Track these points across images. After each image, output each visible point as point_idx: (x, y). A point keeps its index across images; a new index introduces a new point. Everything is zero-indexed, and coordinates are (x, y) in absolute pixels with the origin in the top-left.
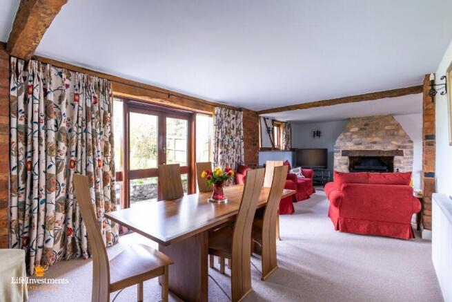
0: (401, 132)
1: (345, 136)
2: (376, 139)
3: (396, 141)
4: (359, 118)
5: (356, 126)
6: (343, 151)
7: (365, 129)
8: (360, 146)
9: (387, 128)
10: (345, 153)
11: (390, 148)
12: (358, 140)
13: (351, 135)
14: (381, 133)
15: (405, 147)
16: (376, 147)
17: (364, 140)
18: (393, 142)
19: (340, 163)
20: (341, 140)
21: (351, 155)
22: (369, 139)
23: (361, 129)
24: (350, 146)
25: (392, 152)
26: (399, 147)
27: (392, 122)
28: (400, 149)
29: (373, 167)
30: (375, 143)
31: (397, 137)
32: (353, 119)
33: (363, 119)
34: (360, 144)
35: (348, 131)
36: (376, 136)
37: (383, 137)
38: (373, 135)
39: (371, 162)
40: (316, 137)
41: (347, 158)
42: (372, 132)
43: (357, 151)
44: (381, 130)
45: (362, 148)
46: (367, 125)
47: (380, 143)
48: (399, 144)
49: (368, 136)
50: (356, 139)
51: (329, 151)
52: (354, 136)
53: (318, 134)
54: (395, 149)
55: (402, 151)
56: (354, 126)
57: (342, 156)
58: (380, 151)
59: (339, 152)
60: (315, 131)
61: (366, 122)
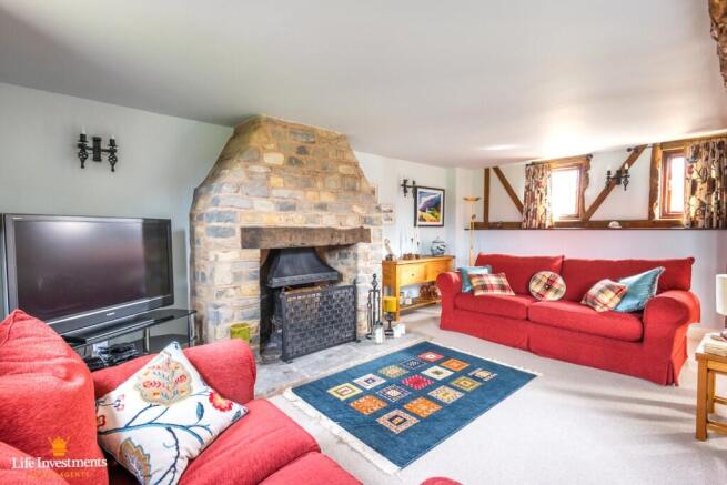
0: (364, 186)
1: (251, 175)
2: (326, 198)
3: (360, 205)
4: (284, 125)
5: (279, 149)
6: (244, 230)
7: (298, 162)
8: (292, 215)
9: (341, 169)
10: (251, 237)
11: (351, 223)
12: (285, 193)
13: (268, 176)
14: (333, 182)
17: (299, 195)
18: (357, 209)
19: (237, 276)
20: (238, 187)
21: (270, 244)
22: (311, 195)
23: (291, 161)
24: (266, 214)
25: (352, 232)
26: (365, 220)
27: (348, 157)
28: (366, 227)
29: (314, 277)
30: (322, 207)
31: (360, 197)
32: (268, 120)
33: (294, 130)
34: (292, 208)
35: (257, 160)
36: (325, 188)
37: (336, 193)
38: (319, 184)
40: (89, 162)
41: (258, 251)
42: (315, 174)
43: (286, 230)
44: (331, 174)
45: (297, 220)
46: (302, 150)
47: (332, 208)
48: (366, 213)
49: (307, 185)
50: (282, 189)
51: (175, 227)
52: (276, 180)
54: (358, 226)
55: (368, 230)
56: (272, 146)
57: (244, 247)
58: (332, 232)
59: (231, 232)
60: (83, 138)
61: (300, 141)
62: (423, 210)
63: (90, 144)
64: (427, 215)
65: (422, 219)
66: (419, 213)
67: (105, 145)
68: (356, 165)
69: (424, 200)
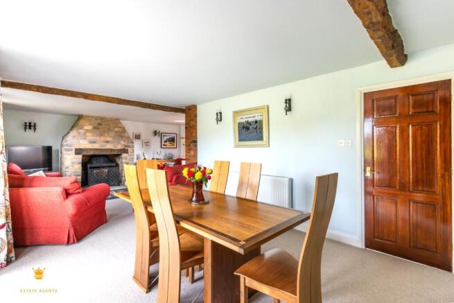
0: (126, 135)
1: (79, 133)
2: (109, 139)
3: (124, 141)
4: (93, 117)
5: (90, 124)
6: (76, 149)
7: (98, 128)
8: (94, 144)
9: (116, 129)
10: (78, 151)
11: (119, 147)
12: (92, 138)
13: (85, 133)
14: (112, 134)
15: (129, 147)
16: (109, 146)
17: (98, 138)
18: (122, 142)
19: (73, 163)
20: (74, 137)
21: (85, 153)
22: (102, 138)
23: (95, 128)
24: (84, 144)
25: (120, 150)
26: (126, 146)
27: (120, 125)
29: (105, 165)
30: (107, 142)
31: (124, 138)
32: (86, 116)
33: (96, 118)
34: (94, 142)
35: (81, 128)
36: (108, 136)
37: (114, 137)
38: (106, 135)
39: (102, 159)
40: (27, 130)
41: (80, 156)
42: (105, 132)
43: (92, 149)
44: (112, 131)
45: (96, 146)
46: (99, 124)
47: (111, 142)
48: (126, 144)
49: (101, 135)
50: (90, 137)
51: (54, 149)
52: (88, 134)
53: (30, 126)
54: (123, 148)
55: (127, 149)
56: (87, 124)
57: (76, 154)
58: (111, 150)
59: (72, 150)
60: (26, 123)
61: (99, 121)
62: (165, 142)
63: (28, 124)
64: (167, 143)
65: (164, 145)
66: (163, 143)
67: (32, 124)
68: (123, 128)
69: (165, 138)
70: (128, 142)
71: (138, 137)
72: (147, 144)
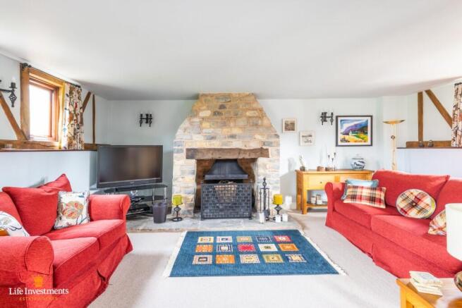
0: (265, 122)
1: (191, 123)
2: (236, 131)
3: (261, 134)
4: (212, 96)
5: (208, 108)
6: (188, 150)
7: (219, 114)
9: (248, 114)
10: (191, 153)
11: (254, 145)
12: (210, 131)
13: (201, 123)
14: (241, 122)
15: (270, 144)
16: (236, 144)
17: (219, 131)
18: (258, 136)
19: (183, 172)
20: (185, 130)
21: (200, 156)
22: (225, 130)
23: (215, 113)
24: (199, 142)
25: (254, 151)
26: (264, 143)
27: (255, 105)
28: (265, 147)
29: (230, 177)
30: (233, 136)
31: (261, 129)
32: (204, 95)
33: (217, 97)
34: (213, 138)
35: (196, 115)
36: (235, 126)
37: (243, 128)
38: (232, 124)
39: (227, 167)
40: (143, 124)
41: (193, 162)
42: (229, 119)
43: (210, 150)
44: (241, 117)
45: (216, 144)
46: (222, 107)
47: (240, 137)
48: (264, 139)
49: (224, 125)
50: (208, 128)
52: (205, 124)
53: (148, 119)
54: (259, 147)
55: (267, 150)
56: (204, 107)
57: (187, 158)
58: (239, 151)
59: (182, 151)
60: (141, 115)
61: (221, 102)
62: (346, 133)
63: (145, 117)
64: (351, 137)
65: (343, 140)
66: (340, 136)
67: (149, 116)
68: (261, 110)
69: (346, 126)
70: (269, 136)
71: (290, 127)
72: (308, 138)
